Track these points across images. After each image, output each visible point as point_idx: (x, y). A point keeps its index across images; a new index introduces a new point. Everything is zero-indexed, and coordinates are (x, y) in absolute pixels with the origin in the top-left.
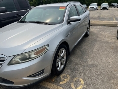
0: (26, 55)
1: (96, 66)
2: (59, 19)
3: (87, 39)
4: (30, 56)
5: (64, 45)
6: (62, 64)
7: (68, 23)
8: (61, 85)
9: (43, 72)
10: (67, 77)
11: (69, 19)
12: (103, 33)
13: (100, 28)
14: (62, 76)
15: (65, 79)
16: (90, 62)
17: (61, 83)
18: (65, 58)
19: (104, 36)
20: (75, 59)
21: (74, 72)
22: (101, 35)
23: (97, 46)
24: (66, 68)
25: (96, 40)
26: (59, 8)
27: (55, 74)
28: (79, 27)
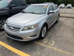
0: (30, 26)
2: (44, 12)
3: (57, 24)
5: (45, 25)
6: (44, 34)
7: (48, 14)
8: (44, 43)
10: (46, 41)
11: (48, 12)
12: (67, 21)
13: (65, 19)
14: (44, 40)
15: (45, 41)
16: (58, 35)
17: (44, 42)
18: (45, 31)
19: (67, 23)
20: (50, 33)
21: (50, 39)
22: (66, 22)
24: (46, 37)
25: (62, 25)
26: (43, 6)
27: (41, 38)
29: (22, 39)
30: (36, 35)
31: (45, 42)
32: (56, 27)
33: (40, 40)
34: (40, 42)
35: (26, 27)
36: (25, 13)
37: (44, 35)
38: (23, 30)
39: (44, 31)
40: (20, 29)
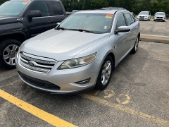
0: (76, 61)
1: (144, 85)
2: (106, 27)
3: (134, 56)
4: (79, 62)
5: (110, 57)
6: (106, 78)
7: (116, 33)
8: (106, 99)
9: (89, 82)
10: (111, 93)
11: (117, 28)
12: (156, 51)
13: (152, 45)
14: (105, 91)
15: (109, 94)
16: (137, 81)
17: (105, 97)
18: (109, 72)
19: (157, 54)
21: (119, 89)
22: (153, 52)
23: (146, 65)
25: (145, 59)
26: (105, 15)
27: (99, 88)
28: (124, 41)
29: (58, 88)
30: (88, 81)
31: (110, 96)
32: (132, 63)
33: (98, 92)
34: (97, 96)
35: (68, 62)
36: (63, 29)
37: (106, 81)
38: (59, 68)
39: (107, 72)
40: (53, 65)
